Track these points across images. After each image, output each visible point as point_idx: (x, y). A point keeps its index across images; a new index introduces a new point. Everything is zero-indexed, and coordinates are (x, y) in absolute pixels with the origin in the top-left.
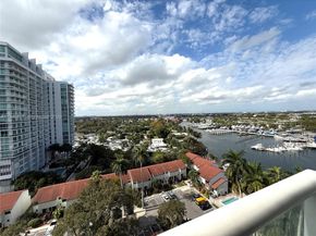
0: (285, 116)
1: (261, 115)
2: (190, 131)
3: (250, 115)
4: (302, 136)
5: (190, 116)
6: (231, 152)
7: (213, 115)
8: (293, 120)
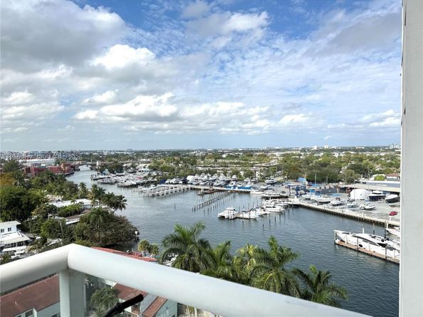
0: (264, 155)
1: (233, 155)
2: (98, 194)
3: (217, 155)
4: (282, 188)
5: (100, 157)
6: (179, 230)
7: (153, 154)
8: (274, 162)
